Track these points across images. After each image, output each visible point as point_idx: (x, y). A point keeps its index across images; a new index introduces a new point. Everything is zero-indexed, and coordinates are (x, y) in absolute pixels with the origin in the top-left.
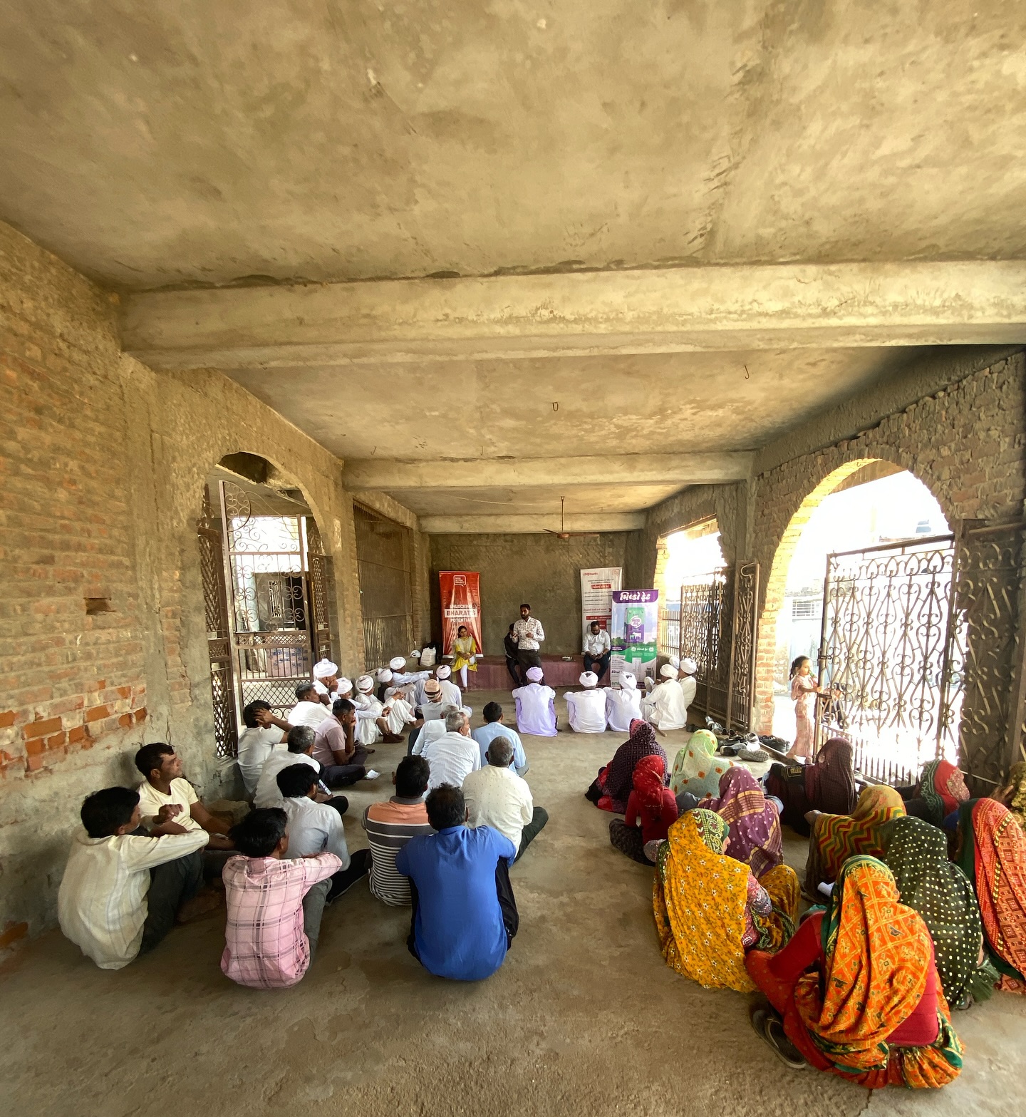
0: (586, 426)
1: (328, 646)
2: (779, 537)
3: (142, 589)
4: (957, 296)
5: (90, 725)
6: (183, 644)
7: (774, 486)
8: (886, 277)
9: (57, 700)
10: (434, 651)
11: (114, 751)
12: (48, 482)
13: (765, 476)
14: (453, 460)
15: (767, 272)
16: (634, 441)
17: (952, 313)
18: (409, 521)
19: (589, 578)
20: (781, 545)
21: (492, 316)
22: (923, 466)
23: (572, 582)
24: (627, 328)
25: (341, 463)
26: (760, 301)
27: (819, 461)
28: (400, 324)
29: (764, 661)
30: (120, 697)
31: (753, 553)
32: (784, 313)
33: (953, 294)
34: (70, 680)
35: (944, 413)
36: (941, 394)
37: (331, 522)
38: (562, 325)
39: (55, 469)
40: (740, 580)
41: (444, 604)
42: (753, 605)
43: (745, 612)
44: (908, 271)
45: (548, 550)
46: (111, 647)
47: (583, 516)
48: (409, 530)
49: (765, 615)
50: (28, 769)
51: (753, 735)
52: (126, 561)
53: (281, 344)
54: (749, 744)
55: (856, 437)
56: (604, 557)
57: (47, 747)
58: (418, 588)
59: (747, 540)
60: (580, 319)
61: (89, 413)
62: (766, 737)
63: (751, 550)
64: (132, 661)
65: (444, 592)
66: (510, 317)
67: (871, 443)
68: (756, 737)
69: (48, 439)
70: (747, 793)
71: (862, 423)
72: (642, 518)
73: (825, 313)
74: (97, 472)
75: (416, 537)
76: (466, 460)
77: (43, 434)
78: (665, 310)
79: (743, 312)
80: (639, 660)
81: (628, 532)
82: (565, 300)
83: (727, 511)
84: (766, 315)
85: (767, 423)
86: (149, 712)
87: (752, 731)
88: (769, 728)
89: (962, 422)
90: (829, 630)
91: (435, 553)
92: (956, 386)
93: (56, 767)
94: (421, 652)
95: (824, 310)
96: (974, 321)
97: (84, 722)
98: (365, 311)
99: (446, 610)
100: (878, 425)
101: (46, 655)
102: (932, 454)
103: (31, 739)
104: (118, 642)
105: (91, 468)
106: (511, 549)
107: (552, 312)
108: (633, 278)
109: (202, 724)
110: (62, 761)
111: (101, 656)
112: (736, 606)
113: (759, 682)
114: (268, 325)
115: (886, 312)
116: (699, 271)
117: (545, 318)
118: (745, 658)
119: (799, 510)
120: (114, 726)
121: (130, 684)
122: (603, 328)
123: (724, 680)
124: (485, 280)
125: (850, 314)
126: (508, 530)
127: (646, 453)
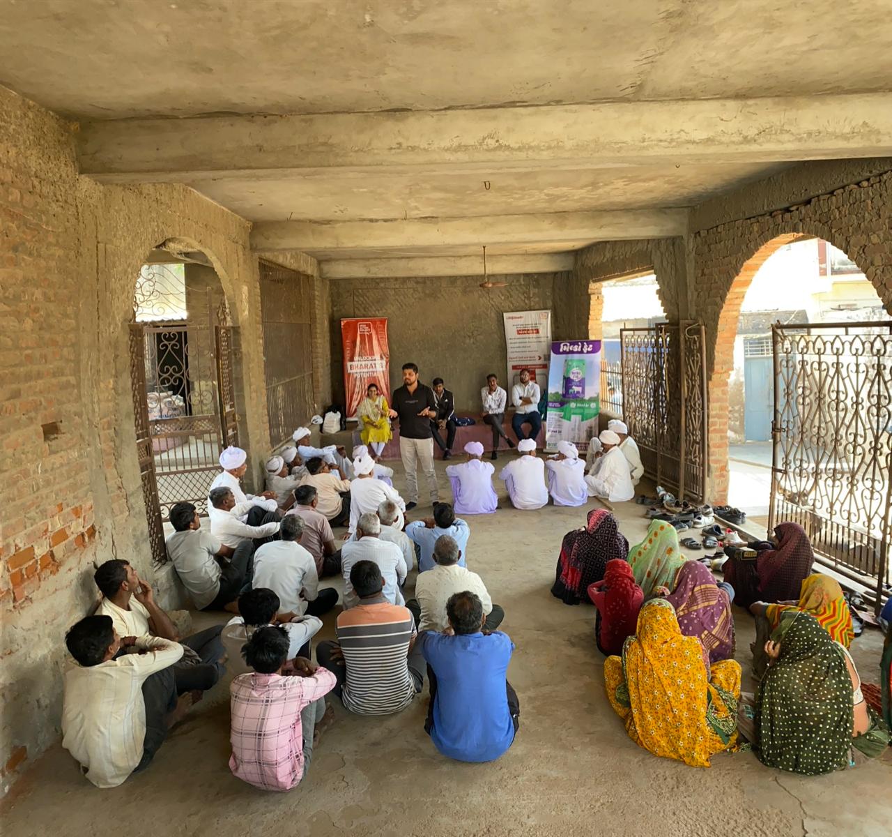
0: (517, 196)
1: (234, 428)
2: (723, 298)
3: (85, 405)
4: (865, 124)
5: (55, 549)
6: (117, 455)
7: (712, 246)
8: (798, 110)
9: (29, 529)
10: (338, 415)
11: (75, 574)
12: (19, 316)
13: (702, 235)
14: (371, 221)
15: (692, 107)
16: (564, 204)
17: (862, 139)
18: (310, 268)
19: (513, 322)
20: (725, 307)
21: (442, 145)
22: (856, 249)
23: (494, 327)
24: (567, 155)
25: (249, 225)
26: (686, 131)
27: (756, 229)
28: (356, 152)
29: (717, 427)
30: (74, 517)
31: (697, 311)
32: (709, 141)
33: (861, 123)
34: (37, 508)
35: (870, 202)
36: (865, 184)
37: (240, 289)
38: (507, 153)
39: (24, 301)
40: (686, 341)
41: (347, 356)
42: (701, 367)
43: (693, 374)
44: (817, 104)
45: (465, 292)
46: (64, 470)
47: (504, 257)
48: (308, 277)
49: (714, 377)
50: (15, 600)
51: (708, 507)
52: (72, 380)
53: (240, 168)
54: (703, 518)
55: (787, 210)
56: (529, 298)
57: (26, 577)
58: (319, 341)
59: (689, 297)
60: (524, 147)
61: (52, 239)
62: (721, 508)
63: (694, 308)
64: (81, 480)
65: (348, 342)
66: (460, 146)
67: (804, 219)
68: (711, 509)
69: (20, 273)
70: (703, 586)
71: (793, 199)
72: (571, 259)
73: (746, 140)
74: (55, 295)
75: (317, 284)
76: (386, 221)
77: (17, 271)
78: (602, 139)
79: (672, 140)
80: (578, 417)
81: (555, 274)
82: (509, 130)
83: (665, 263)
84: (693, 142)
85: (700, 189)
86: (97, 528)
87: (706, 502)
88: (724, 497)
89: (887, 214)
90: (782, 401)
91: (335, 298)
92: (878, 180)
93: (34, 596)
94: (324, 417)
95: (745, 138)
96: (882, 144)
97: (50, 547)
98: (321, 140)
99: (349, 364)
100: (808, 202)
101: (18, 489)
102: (863, 239)
103: (14, 571)
104: (68, 463)
105: (51, 293)
106: (424, 292)
107: (497, 141)
108: (571, 111)
109: (138, 533)
110: (38, 590)
111: (57, 480)
112: (683, 369)
113: (712, 450)
114: (227, 151)
115: (802, 138)
116: (630, 106)
117: (491, 147)
118: (697, 425)
119: (740, 274)
120: (73, 548)
121: (80, 503)
122: (545, 155)
123: (675, 446)
124: (435, 113)
125: (769, 141)
126: (422, 274)
127: (576, 211)
